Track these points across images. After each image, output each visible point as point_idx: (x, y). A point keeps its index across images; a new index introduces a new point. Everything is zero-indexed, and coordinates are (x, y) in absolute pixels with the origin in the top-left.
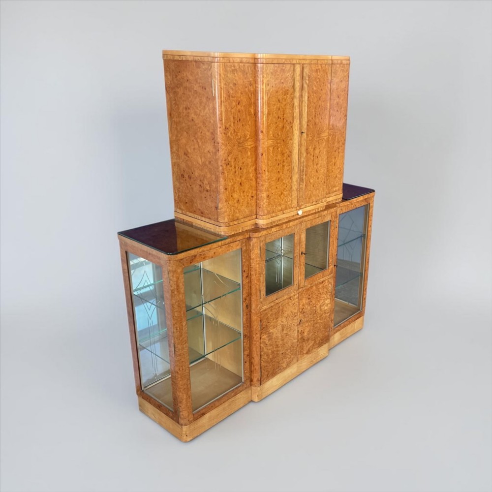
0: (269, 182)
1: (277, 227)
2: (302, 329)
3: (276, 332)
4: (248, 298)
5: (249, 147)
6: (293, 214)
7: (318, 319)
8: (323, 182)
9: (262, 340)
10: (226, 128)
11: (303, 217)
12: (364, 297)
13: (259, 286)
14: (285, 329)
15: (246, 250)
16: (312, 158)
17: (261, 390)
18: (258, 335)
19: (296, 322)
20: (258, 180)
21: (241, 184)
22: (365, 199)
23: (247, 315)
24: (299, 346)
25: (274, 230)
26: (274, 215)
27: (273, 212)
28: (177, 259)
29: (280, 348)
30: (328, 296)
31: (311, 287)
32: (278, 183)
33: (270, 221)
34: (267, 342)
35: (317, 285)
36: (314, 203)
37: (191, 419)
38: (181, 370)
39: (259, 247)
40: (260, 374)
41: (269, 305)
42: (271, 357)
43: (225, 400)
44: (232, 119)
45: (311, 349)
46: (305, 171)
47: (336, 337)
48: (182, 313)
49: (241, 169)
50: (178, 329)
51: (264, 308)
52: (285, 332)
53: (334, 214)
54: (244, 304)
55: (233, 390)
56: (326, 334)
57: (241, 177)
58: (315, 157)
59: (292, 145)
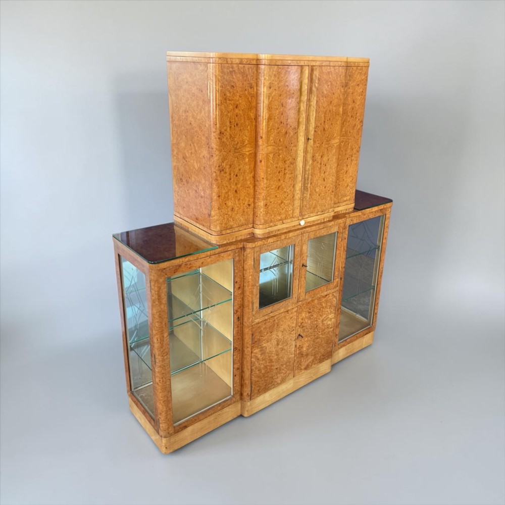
0: (268, 191)
1: (275, 238)
2: (300, 344)
3: (270, 346)
4: (239, 310)
5: (247, 153)
6: (293, 225)
7: (320, 333)
8: (330, 191)
9: (253, 354)
10: (221, 133)
11: (305, 227)
12: (376, 311)
13: (252, 298)
14: (280, 343)
15: (240, 261)
16: (319, 166)
17: (251, 405)
18: (249, 349)
19: (294, 336)
20: (256, 188)
21: (236, 191)
22: (381, 210)
23: (238, 327)
24: (296, 361)
25: (270, 240)
26: (271, 224)
27: (271, 221)
28: (159, 268)
29: (274, 363)
30: (332, 310)
31: (313, 301)
32: (278, 191)
33: (267, 230)
34: (260, 356)
35: (319, 299)
36: (319, 213)
37: (171, 432)
38: (161, 381)
39: (253, 258)
40: (250, 389)
41: (263, 319)
42: (263, 371)
43: (210, 414)
44: (228, 124)
45: (310, 364)
46: (310, 179)
47: (341, 353)
48: (164, 323)
49: (237, 176)
50: (159, 340)
51: (257, 321)
52: (280, 347)
53: (342, 225)
54: (235, 316)
55: (220, 404)
56: (329, 349)
57: (236, 184)
58: (322, 165)
59: (296, 152)
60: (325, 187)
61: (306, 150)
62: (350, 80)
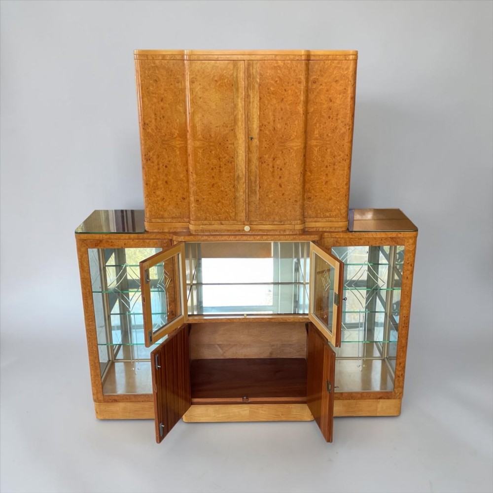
0: (199, 186)
5: (178, 146)
6: (238, 229)
8: (293, 200)
10: (145, 124)
11: (250, 235)
16: (271, 169)
20: (189, 182)
21: (166, 182)
26: (206, 222)
27: (206, 219)
32: (212, 189)
33: (200, 228)
37: (100, 398)
44: (153, 116)
46: (258, 182)
49: (166, 167)
54: (169, 308)
57: (166, 175)
58: (276, 168)
59: (235, 150)
60: (283, 194)
61: (249, 150)
62: (322, 76)
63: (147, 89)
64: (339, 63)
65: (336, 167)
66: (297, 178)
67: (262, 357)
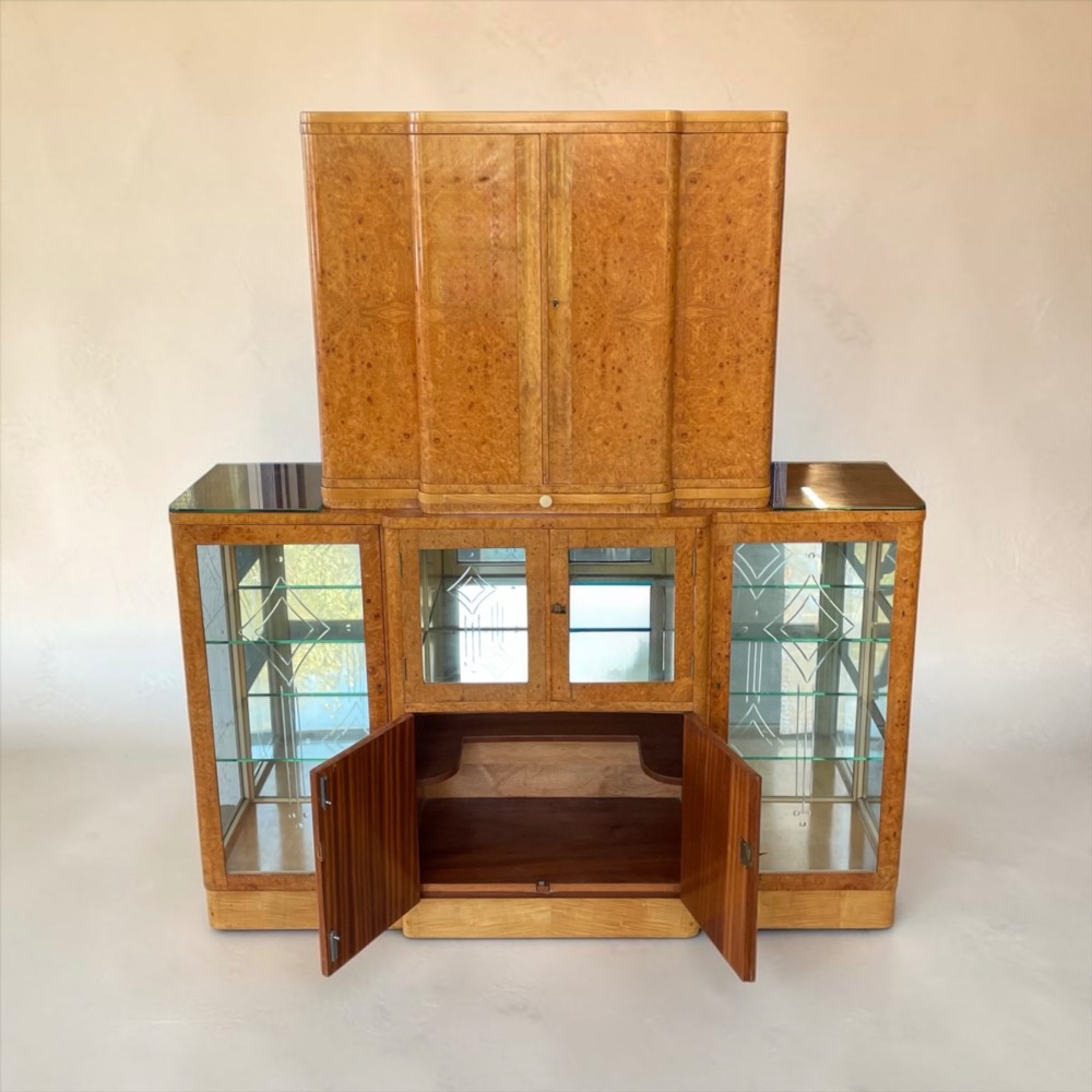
0: (439, 408)
1: (457, 520)
4: (380, 670)
5: (394, 321)
6: (522, 501)
8: (646, 439)
10: (323, 272)
11: (558, 515)
13: (401, 647)
15: (375, 554)
16: (598, 371)
20: (418, 399)
21: (369, 399)
23: (379, 707)
25: (443, 522)
26: (455, 487)
27: (455, 481)
28: (178, 521)
32: (469, 413)
33: (443, 499)
36: (607, 489)
37: (221, 882)
39: (397, 554)
41: (438, 706)
44: (341, 254)
46: (569, 398)
49: (369, 365)
51: (419, 707)
54: (371, 679)
57: (369, 384)
58: (609, 368)
59: (519, 329)
60: (625, 426)
61: (549, 327)
62: (710, 167)
63: (329, 196)
64: (745, 140)
65: (741, 367)
66: (657, 390)
67: (583, 794)
